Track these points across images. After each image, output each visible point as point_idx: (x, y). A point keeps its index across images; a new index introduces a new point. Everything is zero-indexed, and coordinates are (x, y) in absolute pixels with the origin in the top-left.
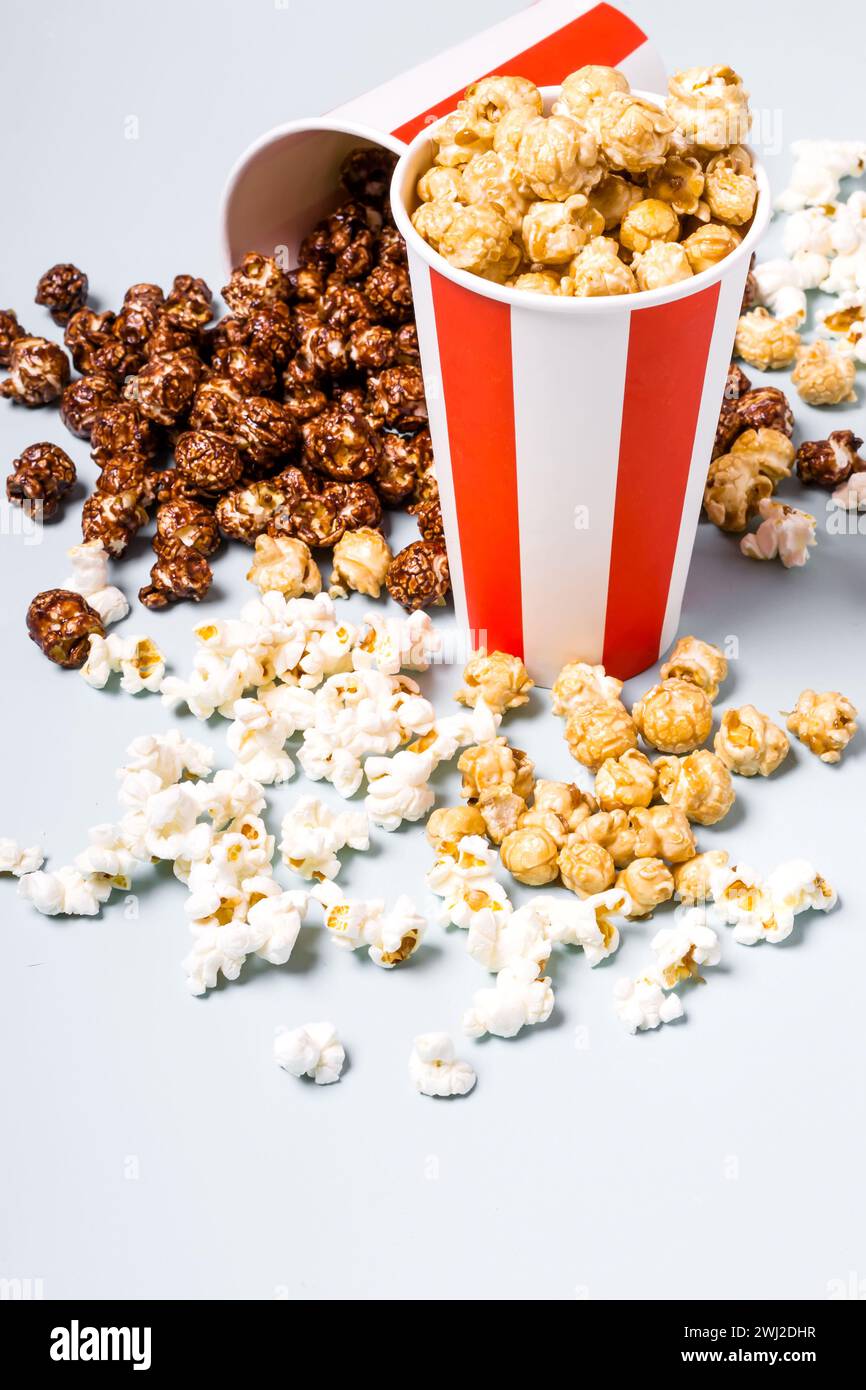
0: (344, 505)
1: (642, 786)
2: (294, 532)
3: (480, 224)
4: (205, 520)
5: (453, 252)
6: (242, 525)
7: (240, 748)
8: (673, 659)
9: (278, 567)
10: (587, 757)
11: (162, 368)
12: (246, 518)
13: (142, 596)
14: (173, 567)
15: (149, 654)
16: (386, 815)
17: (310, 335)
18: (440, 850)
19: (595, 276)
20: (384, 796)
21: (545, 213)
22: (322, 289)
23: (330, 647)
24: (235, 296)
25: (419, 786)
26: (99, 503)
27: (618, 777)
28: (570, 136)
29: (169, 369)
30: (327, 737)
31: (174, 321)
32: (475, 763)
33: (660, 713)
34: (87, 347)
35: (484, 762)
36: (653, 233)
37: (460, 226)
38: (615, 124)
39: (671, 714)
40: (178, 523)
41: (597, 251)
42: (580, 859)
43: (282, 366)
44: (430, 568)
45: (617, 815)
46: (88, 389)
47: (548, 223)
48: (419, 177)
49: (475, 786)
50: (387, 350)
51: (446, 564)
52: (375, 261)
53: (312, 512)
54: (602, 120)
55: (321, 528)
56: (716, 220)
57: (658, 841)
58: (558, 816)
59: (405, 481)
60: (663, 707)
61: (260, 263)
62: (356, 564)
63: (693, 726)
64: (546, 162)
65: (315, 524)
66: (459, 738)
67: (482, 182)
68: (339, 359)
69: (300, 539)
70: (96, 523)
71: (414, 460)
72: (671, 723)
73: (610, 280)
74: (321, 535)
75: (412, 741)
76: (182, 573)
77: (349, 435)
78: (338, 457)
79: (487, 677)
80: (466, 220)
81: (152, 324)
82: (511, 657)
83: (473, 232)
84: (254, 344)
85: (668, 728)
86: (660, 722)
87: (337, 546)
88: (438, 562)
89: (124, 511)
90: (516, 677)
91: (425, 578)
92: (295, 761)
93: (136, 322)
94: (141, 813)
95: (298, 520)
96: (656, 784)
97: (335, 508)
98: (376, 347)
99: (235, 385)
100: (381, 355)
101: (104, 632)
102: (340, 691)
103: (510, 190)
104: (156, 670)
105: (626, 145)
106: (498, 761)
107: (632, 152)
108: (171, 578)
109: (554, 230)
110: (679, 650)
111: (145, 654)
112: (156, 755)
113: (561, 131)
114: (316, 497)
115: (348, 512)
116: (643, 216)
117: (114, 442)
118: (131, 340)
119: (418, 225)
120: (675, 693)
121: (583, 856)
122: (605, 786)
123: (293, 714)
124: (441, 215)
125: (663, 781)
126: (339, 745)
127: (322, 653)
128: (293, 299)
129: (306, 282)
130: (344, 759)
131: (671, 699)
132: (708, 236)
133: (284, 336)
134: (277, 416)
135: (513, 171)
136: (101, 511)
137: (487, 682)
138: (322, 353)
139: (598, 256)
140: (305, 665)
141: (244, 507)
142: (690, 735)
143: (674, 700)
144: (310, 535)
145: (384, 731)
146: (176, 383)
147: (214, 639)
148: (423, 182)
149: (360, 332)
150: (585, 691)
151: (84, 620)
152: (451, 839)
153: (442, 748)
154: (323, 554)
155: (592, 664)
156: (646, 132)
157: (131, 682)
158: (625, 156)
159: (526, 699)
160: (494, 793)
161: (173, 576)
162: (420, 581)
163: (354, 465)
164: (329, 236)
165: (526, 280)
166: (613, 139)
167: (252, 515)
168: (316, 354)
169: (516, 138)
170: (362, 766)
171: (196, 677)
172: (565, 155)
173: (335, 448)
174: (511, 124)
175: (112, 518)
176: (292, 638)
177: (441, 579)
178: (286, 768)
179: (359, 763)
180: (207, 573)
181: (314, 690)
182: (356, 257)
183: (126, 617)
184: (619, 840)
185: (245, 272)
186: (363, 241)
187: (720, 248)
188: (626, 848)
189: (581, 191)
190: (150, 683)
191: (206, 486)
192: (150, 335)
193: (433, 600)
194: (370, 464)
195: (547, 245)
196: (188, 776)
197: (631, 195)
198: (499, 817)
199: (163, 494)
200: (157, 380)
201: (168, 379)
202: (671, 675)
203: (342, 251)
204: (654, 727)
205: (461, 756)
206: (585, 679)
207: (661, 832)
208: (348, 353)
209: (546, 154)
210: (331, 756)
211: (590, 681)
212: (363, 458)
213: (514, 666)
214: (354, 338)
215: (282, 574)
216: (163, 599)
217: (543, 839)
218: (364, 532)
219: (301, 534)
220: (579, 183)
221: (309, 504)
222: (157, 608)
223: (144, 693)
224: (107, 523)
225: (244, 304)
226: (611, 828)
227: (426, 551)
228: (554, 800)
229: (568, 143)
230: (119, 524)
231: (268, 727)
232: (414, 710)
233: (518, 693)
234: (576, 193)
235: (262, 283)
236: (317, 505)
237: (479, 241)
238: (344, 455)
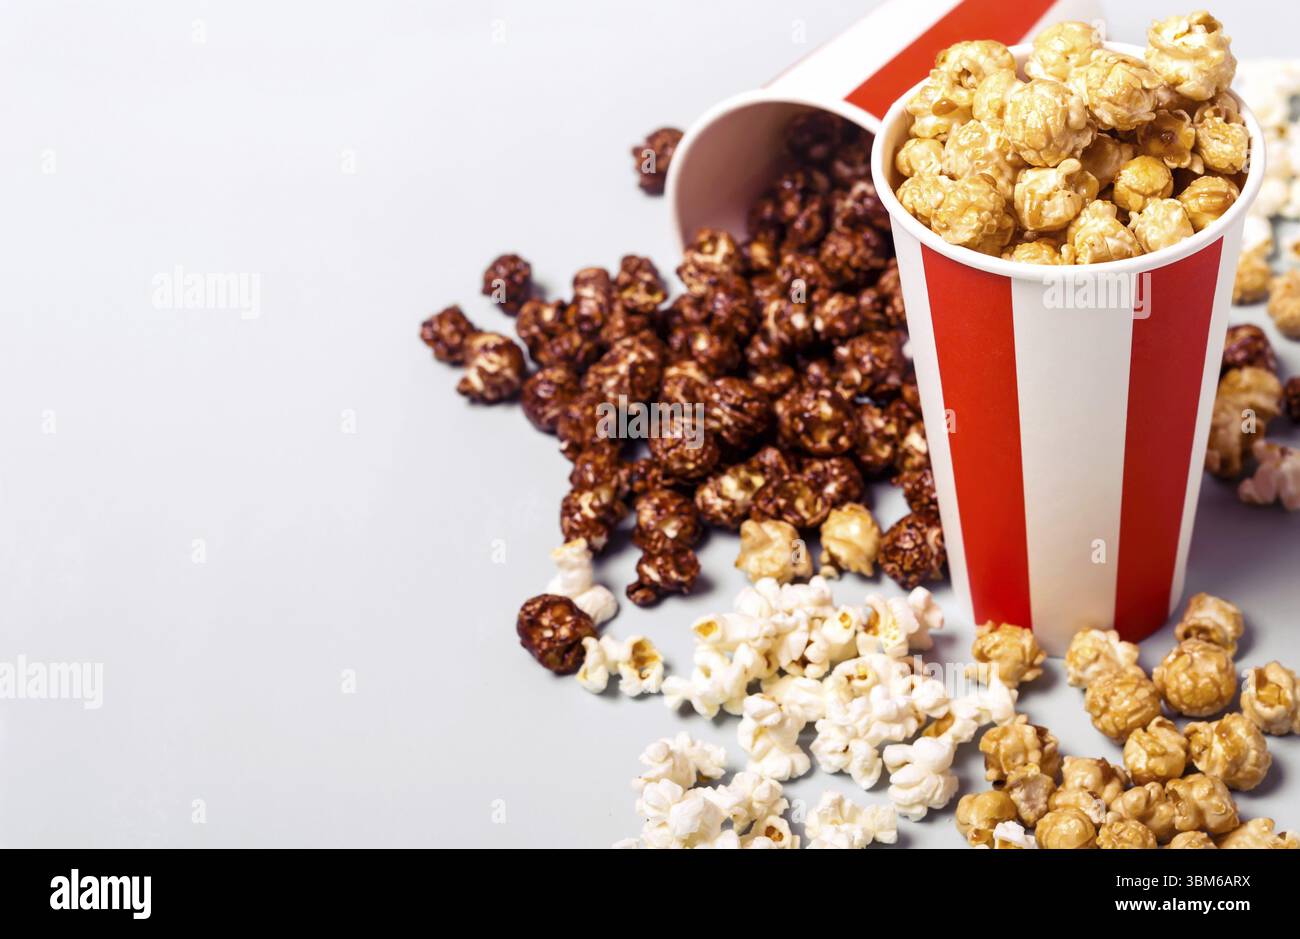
0: (826, 482)
1: (1174, 755)
2: (778, 515)
3: (973, 198)
4: (685, 509)
5: (947, 228)
6: (725, 511)
7: (753, 746)
8: (1187, 618)
9: (768, 552)
10: (1112, 729)
11: (626, 356)
12: (727, 504)
13: (631, 591)
14: (659, 561)
15: (646, 654)
16: (912, 805)
17: (772, 308)
18: (973, 839)
19: (1097, 241)
20: (908, 786)
21: (1037, 180)
22: (776, 260)
23: (835, 633)
24: (690, 275)
25: (942, 773)
26: (576, 500)
27: (1149, 749)
28: (1058, 100)
29: (633, 357)
30: (843, 728)
31: (629, 304)
32: (998, 744)
33: (1183, 677)
34: (542, 338)
35: (1008, 742)
36: (1149, 191)
37: (953, 201)
38: (1102, 83)
39: (1194, 678)
40: (659, 514)
41: (1096, 214)
42: (1121, 838)
43: (744, 342)
44: (925, 542)
45: (1153, 788)
46: (550, 382)
47: (1042, 190)
48: (896, 150)
49: (1000, 768)
50: (852, 318)
51: (941, 537)
52: (828, 226)
53: (795, 492)
54: (1088, 80)
55: (807, 508)
56: (1210, 171)
57: (1200, 813)
58: (1091, 793)
59: (885, 452)
60: (1185, 670)
61: (714, 240)
62: (846, 542)
63: (1218, 687)
64: (1036, 128)
65: (800, 504)
66: (977, 718)
67: (969, 153)
68: (804, 331)
69: (786, 521)
70: (576, 521)
71: (892, 429)
72: (1195, 686)
73: (1112, 244)
74: (806, 515)
75: (929, 725)
76: (669, 566)
77: (826, 410)
78: (816, 434)
79: (997, 652)
80: (959, 195)
81: (606, 309)
82: (1019, 629)
83: (967, 206)
84: (715, 323)
85: (1193, 691)
86: (1183, 687)
87: (824, 526)
88: (932, 535)
89: (603, 507)
90: (1028, 650)
91: (921, 553)
92: (809, 754)
93: (589, 307)
94: (664, 824)
95: (782, 502)
96: (1188, 751)
97: (818, 486)
98: (842, 316)
99: (701, 367)
100: (847, 323)
101: (597, 632)
102: (850, 678)
103: (997, 159)
104: (654, 670)
105: (1116, 104)
106: (1022, 739)
107: (1122, 111)
108: (659, 573)
109: (1049, 197)
110: (1192, 608)
111: (640, 654)
112: (670, 761)
113: (1048, 95)
114: (798, 477)
115: (831, 489)
116: (1136, 175)
117: (583, 434)
118: (586, 327)
119: (905, 202)
120: (1196, 655)
121: (1124, 835)
122: (1136, 757)
123: (802, 706)
124: (928, 190)
125: (1195, 749)
126: (856, 736)
127: (826, 641)
128: (748, 272)
129: (760, 253)
130: (862, 750)
131: (1192, 660)
132: (1205, 190)
133: (745, 312)
134: (750, 396)
135: (999, 139)
136: (579, 508)
137: (999, 658)
138: (787, 327)
139: (1097, 221)
140: (810, 654)
141: (725, 493)
142: (1216, 697)
143: (1196, 662)
144: (797, 518)
145: (900, 717)
146: (642, 370)
147: (715, 635)
148: (902, 155)
149: (823, 302)
150: (1102, 658)
151: (576, 624)
152: (983, 826)
153: (961, 728)
154: (811, 534)
155: (1105, 630)
156: (1135, 89)
157: (630, 684)
158: (1114, 116)
159: (1039, 672)
160: (1022, 774)
161: (660, 570)
162: (916, 556)
163: (833, 441)
164: (779, 205)
165: (1024, 250)
166: (1102, 99)
167: (733, 501)
168: (780, 327)
169: (997, 105)
170: (880, 755)
171: (698, 675)
172: (1055, 121)
173: (813, 424)
174: (991, 91)
175: (591, 514)
176: (795, 627)
177: (935, 551)
178: (802, 764)
179: (876, 752)
180: (695, 565)
181: (821, 679)
182: (809, 224)
183: (616, 616)
184: (1157, 814)
185: (699, 248)
186: (815, 207)
187: (1218, 200)
188: (1164, 822)
189: (1072, 155)
190: (650, 684)
191: (684, 474)
192: (605, 322)
193: (930, 574)
194: (850, 438)
195: (1044, 213)
196: (704, 781)
197: (1121, 153)
198: (1028, 799)
199: (639, 485)
200: (623, 368)
201: (633, 367)
202: (1187, 635)
203: (794, 219)
204: (1177, 691)
205: (983, 738)
206: (1100, 647)
207: (1202, 804)
208: (812, 324)
209: (1035, 121)
210: (847, 747)
211: (1105, 648)
212: (842, 432)
213: (1026, 639)
214: (817, 309)
215: (772, 560)
216: (650, 595)
217: (1080, 819)
218: (851, 509)
219: (787, 517)
220: (1070, 147)
221: (791, 485)
222: (647, 604)
223: (643, 696)
224: (585, 519)
225: (700, 282)
226: (1148, 801)
227: (919, 525)
228: (1083, 778)
229: (1057, 108)
230: (599, 521)
231: (782, 723)
232: (927, 693)
233: (1032, 666)
234: (1067, 158)
235: (718, 259)
236: (800, 485)
237: (973, 215)
238: (822, 431)
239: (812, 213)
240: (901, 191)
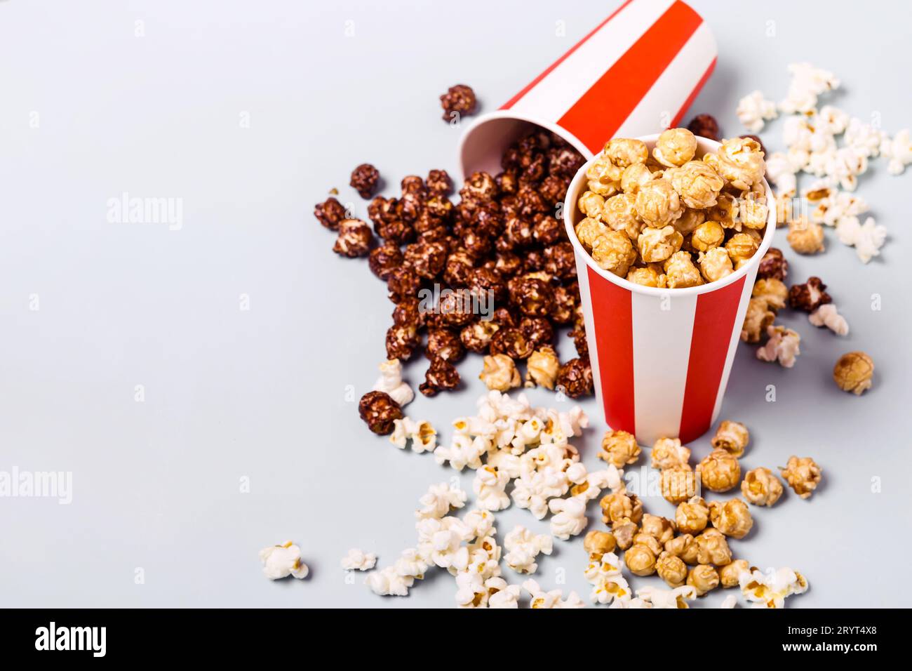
0: (532, 333)
1: (701, 519)
2: (505, 352)
3: (615, 246)
4: (454, 342)
5: (600, 260)
6: (476, 345)
7: (481, 492)
8: (718, 435)
9: (497, 375)
10: (671, 499)
11: (428, 249)
12: (477, 342)
13: (422, 388)
14: (438, 375)
15: (427, 429)
16: (561, 534)
17: (511, 223)
18: (591, 558)
19: (679, 276)
20: (561, 525)
21: (650, 236)
22: (516, 187)
23: (529, 432)
24: (467, 197)
25: (579, 517)
26: (395, 333)
27: (688, 515)
28: (665, 196)
29: (431, 250)
30: (529, 489)
31: (432, 211)
32: (610, 505)
33: (711, 473)
34: (381, 222)
35: (615, 504)
36: (710, 243)
37: (604, 247)
38: (689, 187)
39: (717, 474)
40: (440, 345)
41: (679, 258)
42: (668, 567)
43: (493, 240)
44: (582, 377)
45: (687, 538)
46: (385, 255)
47: (652, 243)
48: (579, 197)
49: (609, 517)
50: (555, 233)
51: (591, 374)
52: (546, 174)
53: (515, 338)
54: (682, 184)
55: (520, 348)
56: (745, 229)
57: (710, 557)
58: (656, 538)
59: (566, 315)
60: (713, 469)
61: (481, 180)
62: (540, 370)
63: (729, 479)
64: (651, 211)
65: (517, 345)
66: (599, 486)
67: (616, 215)
68: (528, 238)
69: (509, 356)
70: (394, 346)
71: (571, 303)
72: (717, 479)
73: (687, 277)
74: (519, 352)
75: (572, 489)
76: (443, 378)
77: (535, 295)
78: (529, 306)
79: (615, 449)
80: (607, 244)
81: (420, 208)
82: (628, 434)
83: (611, 251)
84: (479, 228)
85: (716, 481)
86: (711, 478)
87: (529, 359)
88: (587, 373)
89: (410, 340)
90: (631, 449)
91: (579, 383)
92: (510, 497)
93: (409, 207)
94: (429, 542)
95: (507, 344)
96: (709, 516)
97: (527, 337)
98: (549, 232)
99: (468, 257)
100: (551, 236)
101: (401, 416)
102: (534, 459)
103: (630, 218)
104: (432, 439)
105: (696, 199)
106: (622, 504)
107: (699, 203)
108: (437, 381)
109: (656, 247)
110: (722, 429)
111: (424, 429)
112: (435, 503)
113: (660, 193)
114: (516, 330)
115: (535, 336)
116: (705, 233)
117: (401, 289)
118: (407, 218)
119: (580, 236)
120: (719, 460)
121: (670, 565)
122: (681, 517)
123: (508, 471)
124: (592, 231)
125: (713, 516)
126: (535, 493)
127: (524, 436)
128: (499, 195)
129: (507, 182)
130: (538, 502)
131: (717, 464)
132: (740, 244)
133: (495, 224)
134: (494, 282)
135: (633, 209)
136: (396, 339)
137: (615, 452)
138: (518, 236)
139: (680, 264)
140: (514, 443)
141: (476, 336)
142: (727, 484)
143: (719, 464)
144: (515, 354)
145: (559, 485)
146: (436, 259)
147: (464, 429)
148: (581, 200)
149: (539, 223)
150: (670, 457)
151: (391, 411)
152: (597, 552)
153: (593, 492)
154: (520, 363)
155: (672, 438)
156: (707, 192)
157: (418, 445)
158: (695, 204)
159: (637, 459)
160: (621, 524)
161: (438, 379)
162: (577, 385)
163: (538, 310)
164: (521, 155)
165: (640, 273)
166: (688, 195)
167: (481, 340)
168: (514, 235)
169: (634, 186)
170: (547, 503)
171: (454, 447)
172: (662, 208)
173: (528, 301)
174: (631, 177)
175: (403, 343)
176: (508, 429)
177: (588, 381)
178: (505, 502)
179: (545, 502)
180: (456, 377)
181: (519, 456)
182: (535, 171)
183: (413, 400)
184: (689, 552)
185: (473, 184)
186: (540, 161)
187: (747, 250)
188: (692, 556)
189: (670, 224)
190: (429, 446)
191: (455, 324)
192: (418, 218)
193: (581, 392)
194: (547, 309)
195: (652, 256)
196: (453, 511)
197: (698, 218)
198: (623, 535)
199: (430, 323)
200: (425, 257)
201: (431, 256)
202: (718, 444)
203: (528, 167)
204: (708, 480)
205: (602, 500)
206: (669, 450)
207: (712, 552)
208: (532, 234)
209: (651, 205)
210: (530, 498)
211: (672, 451)
212: (543, 306)
213: (630, 441)
214: (536, 227)
215: (499, 380)
216: (431, 390)
217: (648, 555)
218: (545, 350)
219: (509, 353)
220: (669, 219)
221: (513, 334)
222: (429, 395)
223: (425, 452)
224: (400, 346)
225: (472, 202)
226: (685, 545)
227: (580, 367)
228: (653, 528)
229: (664, 200)
230: (406, 346)
231: (496, 484)
232: (576, 471)
233: (633, 456)
234: (668, 225)
235: (482, 191)
236: (518, 334)
237: (614, 255)
238: (533, 305)
239: (538, 164)
240: (578, 227)
